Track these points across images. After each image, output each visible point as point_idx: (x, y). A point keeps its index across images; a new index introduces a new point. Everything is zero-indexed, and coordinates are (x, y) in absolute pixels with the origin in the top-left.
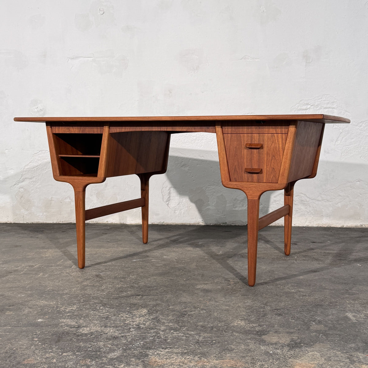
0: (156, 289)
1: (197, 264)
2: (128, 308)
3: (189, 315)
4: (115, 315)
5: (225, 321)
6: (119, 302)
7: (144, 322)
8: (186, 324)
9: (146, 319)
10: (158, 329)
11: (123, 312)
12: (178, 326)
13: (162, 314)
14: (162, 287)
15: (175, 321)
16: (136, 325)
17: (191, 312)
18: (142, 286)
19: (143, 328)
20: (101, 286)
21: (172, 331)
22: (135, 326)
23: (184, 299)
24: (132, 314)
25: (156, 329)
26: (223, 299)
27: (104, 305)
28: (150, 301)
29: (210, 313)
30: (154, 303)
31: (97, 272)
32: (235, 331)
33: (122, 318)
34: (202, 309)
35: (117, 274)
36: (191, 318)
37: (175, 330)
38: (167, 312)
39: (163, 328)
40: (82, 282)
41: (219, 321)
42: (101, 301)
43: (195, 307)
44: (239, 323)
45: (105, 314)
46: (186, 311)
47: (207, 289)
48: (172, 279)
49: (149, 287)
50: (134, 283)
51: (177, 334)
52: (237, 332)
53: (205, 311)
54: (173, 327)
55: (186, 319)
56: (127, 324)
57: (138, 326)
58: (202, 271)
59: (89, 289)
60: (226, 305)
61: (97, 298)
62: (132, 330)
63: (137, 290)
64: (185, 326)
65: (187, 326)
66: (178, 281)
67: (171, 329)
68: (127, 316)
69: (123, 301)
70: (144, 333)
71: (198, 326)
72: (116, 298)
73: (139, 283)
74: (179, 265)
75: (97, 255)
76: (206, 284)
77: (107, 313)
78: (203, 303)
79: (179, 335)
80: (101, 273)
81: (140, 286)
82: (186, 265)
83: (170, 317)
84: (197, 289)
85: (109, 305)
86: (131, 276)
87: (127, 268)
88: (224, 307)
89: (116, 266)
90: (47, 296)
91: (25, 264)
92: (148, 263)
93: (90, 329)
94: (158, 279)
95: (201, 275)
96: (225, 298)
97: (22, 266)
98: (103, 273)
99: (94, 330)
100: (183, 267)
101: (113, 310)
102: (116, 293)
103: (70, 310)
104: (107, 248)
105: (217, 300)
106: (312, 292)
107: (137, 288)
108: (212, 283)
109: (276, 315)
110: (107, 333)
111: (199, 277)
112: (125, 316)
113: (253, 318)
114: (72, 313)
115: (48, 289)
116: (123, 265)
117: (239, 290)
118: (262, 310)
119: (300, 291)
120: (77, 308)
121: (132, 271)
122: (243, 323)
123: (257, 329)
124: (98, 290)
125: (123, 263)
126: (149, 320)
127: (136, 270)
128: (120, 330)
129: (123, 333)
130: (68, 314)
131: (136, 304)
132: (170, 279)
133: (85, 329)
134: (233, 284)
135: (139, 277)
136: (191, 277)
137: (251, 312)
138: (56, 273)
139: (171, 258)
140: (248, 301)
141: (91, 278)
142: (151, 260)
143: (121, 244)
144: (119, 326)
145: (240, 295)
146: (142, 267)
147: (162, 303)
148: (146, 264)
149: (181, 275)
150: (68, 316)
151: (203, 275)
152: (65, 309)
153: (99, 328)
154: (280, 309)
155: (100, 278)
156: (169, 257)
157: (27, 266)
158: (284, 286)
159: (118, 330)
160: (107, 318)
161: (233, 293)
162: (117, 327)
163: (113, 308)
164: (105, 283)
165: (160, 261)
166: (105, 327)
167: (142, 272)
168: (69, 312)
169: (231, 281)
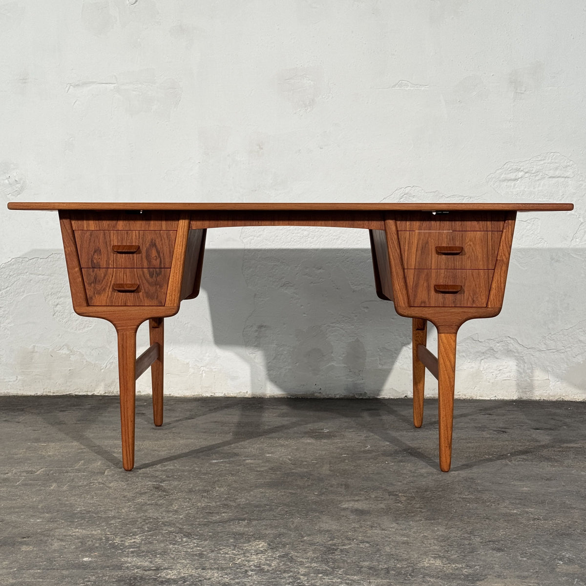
0: (271, 510)
1: (330, 467)
2: (232, 540)
3: (342, 551)
4: (212, 551)
5: (406, 560)
6: (212, 531)
7: (268, 562)
8: (342, 565)
9: (268, 557)
10: (295, 572)
11: (225, 546)
12: (328, 566)
13: (294, 548)
14: (280, 506)
15: (320, 559)
16: (255, 566)
17: (343, 545)
18: (244, 504)
19: (268, 571)
20: (171, 505)
21: (320, 575)
22: (253, 567)
23: (325, 526)
24: (242, 549)
25: (291, 572)
26: (394, 525)
27: (188, 535)
28: (266, 529)
29: (378, 547)
30: (274, 531)
31: (154, 482)
32: (427, 575)
33: (227, 556)
34: (363, 542)
35: (192, 485)
36: (346, 555)
37: (325, 573)
38: (303, 546)
39: (302, 570)
40: (134, 498)
41: (397, 560)
42: (180, 528)
43: (348, 539)
44: (431, 562)
45: (194, 549)
46: (335, 545)
47: (360, 508)
48: (294, 492)
49: (257, 506)
50: (226, 499)
51: (329, 579)
52: (432, 576)
53: (367, 545)
54: (321, 569)
55: (339, 557)
56: (239, 564)
57: (259, 567)
58: (343, 480)
59: (152, 509)
60: (403, 535)
61: (170, 524)
62: (250, 573)
63: (237, 512)
64: (340, 568)
65: (343, 568)
66: (306, 497)
67: (318, 572)
68: (234, 552)
69: (219, 529)
70: (274, 579)
71: (362, 568)
72: (205, 525)
73: (237, 499)
74: (299, 469)
75: (143, 452)
76: (357, 501)
77: (199, 548)
78: (360, 532)
79: (334, 581)
80: (161, 482)
81: (239, 505)
82: (311, 469)
83: (310, 554)
84: (344, 509)
85: (197, 536)
86: (217, 488)
87: (205, 474)
88: (399, 538)
89: (183, 471)
90: (81, 521)
91: (17, 467)
92: (240, 465)
93: (179, 573)
94: (267, 493)
95: (344, 486)
96: (397, 524)
97: (14, 471)
98: (164, 483)
99: (186, 575)
100: (307, 472)
101: (206, 543)
102: (202, 515)
103: (131, 543)
104: (157, 440)
105: (383, 527)
106: (549, 513)
107: (236, 507)
108: (367, 499)
109: (493, 549)
110: (209, 579)
111: (342, 490)
112: (231, 552)
113: (455, 554)
114: (137, 548)
115: (79, 509)
116: (197, 469)
117: (419, 510)
118: (466, 542)
119: (527, 513)
120: (142, 540)
121: (216, 479)
122: (438, 563)
123: (465, 571)
124: (168, 512)
125: (195, 466)
126: (275, 558)
127: (223, 478)
128: (230, 574)
129: (237, 578)
130: (131, 550)
131: (244, 534)
132: (290, 493)
133: (170, 572)
134: (405, 501)
135: (234, 490)
136: (326, 489)
137: (449, 545)
138: (80, 484)
139: (281, 457)
140: (439, 528)
141: (146, 491)
142: (245, 460)
143: (179, 433)
144: (227, 568)
145: (423, 519)
146: (233, 473)
147: (289, 532)
148: (238, 468)
149: (308, 485)
150: (132, 552)
151: (347, 486)
152: (122, 541)
153: (193, 571)
154: (498, 541)
155: (164, 491)
156: (276, 456)
157: (23, 472)
158: (498, 504)
159: (226, 574)
160: (201, 555)
161: (409, 515)
162: (223, 569)
163: (206, 540)
164: (175, 499)
165: (261, 461)
166: (203, 569)
167: (235, 482)
168: (130, 546)
169: (401, 496)
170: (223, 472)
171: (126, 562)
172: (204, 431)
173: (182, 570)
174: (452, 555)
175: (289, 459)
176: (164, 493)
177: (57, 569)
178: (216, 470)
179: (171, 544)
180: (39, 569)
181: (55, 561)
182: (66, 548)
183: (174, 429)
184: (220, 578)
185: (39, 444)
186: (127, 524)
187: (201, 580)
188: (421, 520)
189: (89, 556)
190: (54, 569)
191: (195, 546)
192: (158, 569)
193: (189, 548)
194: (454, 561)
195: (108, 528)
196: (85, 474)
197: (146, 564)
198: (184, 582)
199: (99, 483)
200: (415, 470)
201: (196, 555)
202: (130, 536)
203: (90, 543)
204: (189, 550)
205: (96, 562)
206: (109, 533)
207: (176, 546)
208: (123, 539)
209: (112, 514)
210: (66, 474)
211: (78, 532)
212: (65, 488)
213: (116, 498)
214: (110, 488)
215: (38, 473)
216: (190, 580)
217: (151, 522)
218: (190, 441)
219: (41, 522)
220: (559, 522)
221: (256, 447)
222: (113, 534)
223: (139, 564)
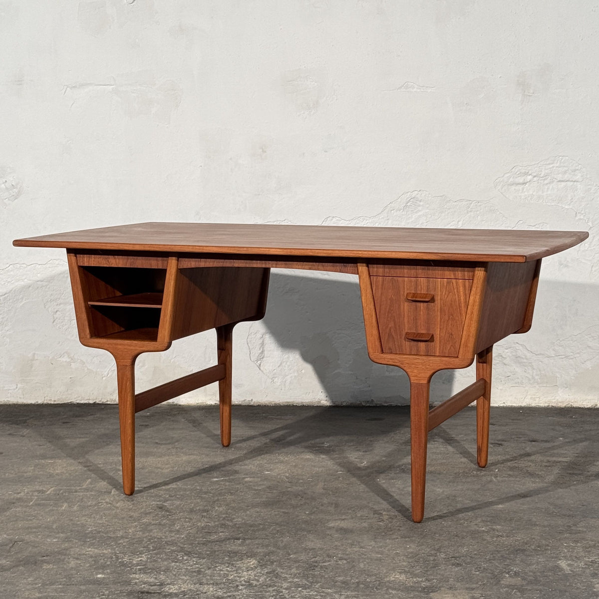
0: (264, 529)
1: (325, 485)
2: (227, 558)
3: (321, 567)
4: (209, 568)
5: (375, 575)
6: (210, 549)
7: (256, 578)
8: (319, 580)
9: (257, 573)
10: (278, 586)
11: (220, 563)
12: (308, 581)
13: (281, 566)
14: (272, 526)
15: (302, 575)
16: (245, 581)
17: (323, 562)
18: (240, 524)
19: (256, 586)
20: (174, 524)
21: (300, 589)
22: (243, 582)
23: (310, 545)
24: (235, 567)
25: (276, 586)
26: (373, 543)
27: (188, 554)
28: (258, 548)
29: (354, 563)
30: (265, 550)
31: (158, 501)
32: (391, 588)
33: (222, 572)
34: (341, 559)
35: (193, 505)
36: (325, 571)
37: (305, 587)
38: (288, 563)
39: (285, 585)
40: (138, 519)
41: (368, 575)
42: (181, 548)
43: (328, 556)
44: (397, 576)
45: (194, 567)
46: (316, 562)
47: (345, 527)
48: (287, 511)
49: (251, 526)
50: (224, 519)
51: (307, 592)
52: (395, 589)
53: (345, 562)
54: (301, 583)
55: (318, 573)
56: (232, 579)
57: (248, 582)
58: (334, 498)
59: (156, 529)
60: (378, 553)
61: (173, 543)
62: (240, 587)
63: (233, 531)
64: (317, 582)
65: (321, 582)
66: (297, 516)
67: (298, 586)
68: (228, 569)
69: (216, 548)
70: (260, 592)
71: (336, 582)
72: (204, 544)
73: (234, 519)
74: (294, 487)
75: (147, 470)
76: (343, 519)
77: (197, 566)
78: (341, 550)
79: (311, 593)
80: (164, 502)
81: (236, 524)
82: (306, 487)
83: (294, 571)
84: (330, 528)
85: (196, 554)
86: (217, 508)
87: (206, 493)
88: (374, 555)
89: (185, 490)
90: (93, 540)
91: (28, 486)
92: (240, 484)
93: (180, 588)
94: (262, 512)
95: (334, 505)
96: (375, 542)
97: (26, 491)
98: (168, 502)
99: (186, 589)
100: (301, 491)
101: (204, 560)
102: (201, 535)
103: (138, 561)
104: (160, 457)
105: (362, 545)
106: (513, 530)
107: (232, 527)
108: (352, 518)
109: (453, 565)
110: (205, 593)
111: (332, 509)
112: (225, 569)
113: (419, 570)
114: (143, 566)
115: (90, 529)
116: (198, 488)
117: (397, 528)
118: (432, 558)
119: (494, 530)
120: (148, 558)
121: (216, 498)
122: (402, 577)
123: (423, 585)
124: (171, 531)
125: (197, 484)
126: (263, 574)
127: (222, 497)
128: (223, 588)
129: (229, 592)
130: (139, 567)
131: (238, 552)
132: (283, 512)
133: (172, 587)
134: (387, 520)
135: (232, 510)
136: (316, 508)
137: (415, 561)
138: (89, 504)
139: (279, 474)
140: (411, 545)
141: (151, 511)
142: (245, 478)
143: (182, 449)
144: (221, 583)
145: (399, 537)
146: (232, 491)
147: (279, 551)
148: (237, 486)
149: (301, 504)
150: (140, 570)
151: (337, 505)
152: (130, 559)
153: (192, 586)
154: (459, 557)
155: (167, 511)
156: (274, 474)
157: (34, 491)
158: (471, 522)
159: (220, 589)
160: (199, 572)
161: (388, 533)
162: (217, 584)
163: (204, 558)
164: (178, 519)
165: (259, 479)
166: (200, 584)
167: (233, 501)
168: (138, 565)
169: (385, 514)
170: (223, 491)
171: (135, 578)
172: (206, 445)
173: (182, 586)
174: (416, 570)
175: (287, 477)
176: (168, 513)
177: (76, 585)
178: (216, 489)
179: (173, 562)
180: (60, 584)
181: (73, 578)
182: (81, 566)
183: (176, 444)
184: (215, 592)
185: (47, 461)
186: (134, 544)
187: (198, 594)
188: (397, 538)
189: (102, 573)
190: (73, 585)
191: (195, 564)
192: (162, 584)
193: (189, 566)
194: (416, 576)
195: (117, 547)
196: (92, 493)
197: (152, 580)
198: (184, 595)
199: (107, 502)
200: (404, 488)
201: (195, 572)
202: (137, 555)
203: (102, 561)
204: (189, 568)
205: (109, 578)
206: (118, 552)
207: (177, 564)
208: (130, 558)
209: (120, 534)
210: (75, 494)
211: (91, 551)
212: (75, 508)
213: (123, 518)
214: (117, 508)
215: (48, 492)
216: (189, 594)
217: (156, 542)
218: (193, 457)
219: (56, 541)
220: (519, 538)
221: (256, 464)
222: (123, 553)
223: (146, 580)
